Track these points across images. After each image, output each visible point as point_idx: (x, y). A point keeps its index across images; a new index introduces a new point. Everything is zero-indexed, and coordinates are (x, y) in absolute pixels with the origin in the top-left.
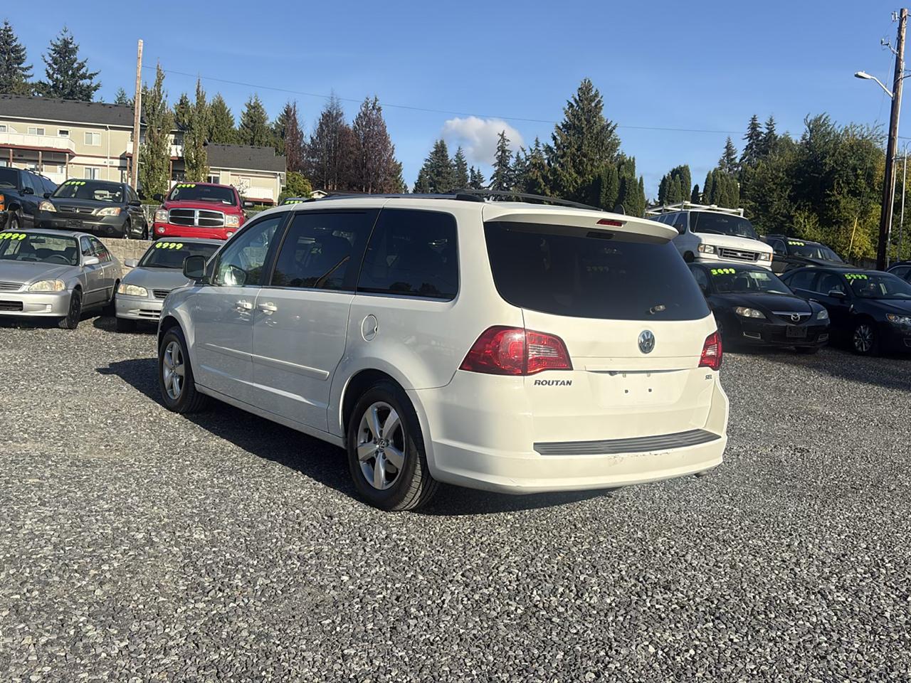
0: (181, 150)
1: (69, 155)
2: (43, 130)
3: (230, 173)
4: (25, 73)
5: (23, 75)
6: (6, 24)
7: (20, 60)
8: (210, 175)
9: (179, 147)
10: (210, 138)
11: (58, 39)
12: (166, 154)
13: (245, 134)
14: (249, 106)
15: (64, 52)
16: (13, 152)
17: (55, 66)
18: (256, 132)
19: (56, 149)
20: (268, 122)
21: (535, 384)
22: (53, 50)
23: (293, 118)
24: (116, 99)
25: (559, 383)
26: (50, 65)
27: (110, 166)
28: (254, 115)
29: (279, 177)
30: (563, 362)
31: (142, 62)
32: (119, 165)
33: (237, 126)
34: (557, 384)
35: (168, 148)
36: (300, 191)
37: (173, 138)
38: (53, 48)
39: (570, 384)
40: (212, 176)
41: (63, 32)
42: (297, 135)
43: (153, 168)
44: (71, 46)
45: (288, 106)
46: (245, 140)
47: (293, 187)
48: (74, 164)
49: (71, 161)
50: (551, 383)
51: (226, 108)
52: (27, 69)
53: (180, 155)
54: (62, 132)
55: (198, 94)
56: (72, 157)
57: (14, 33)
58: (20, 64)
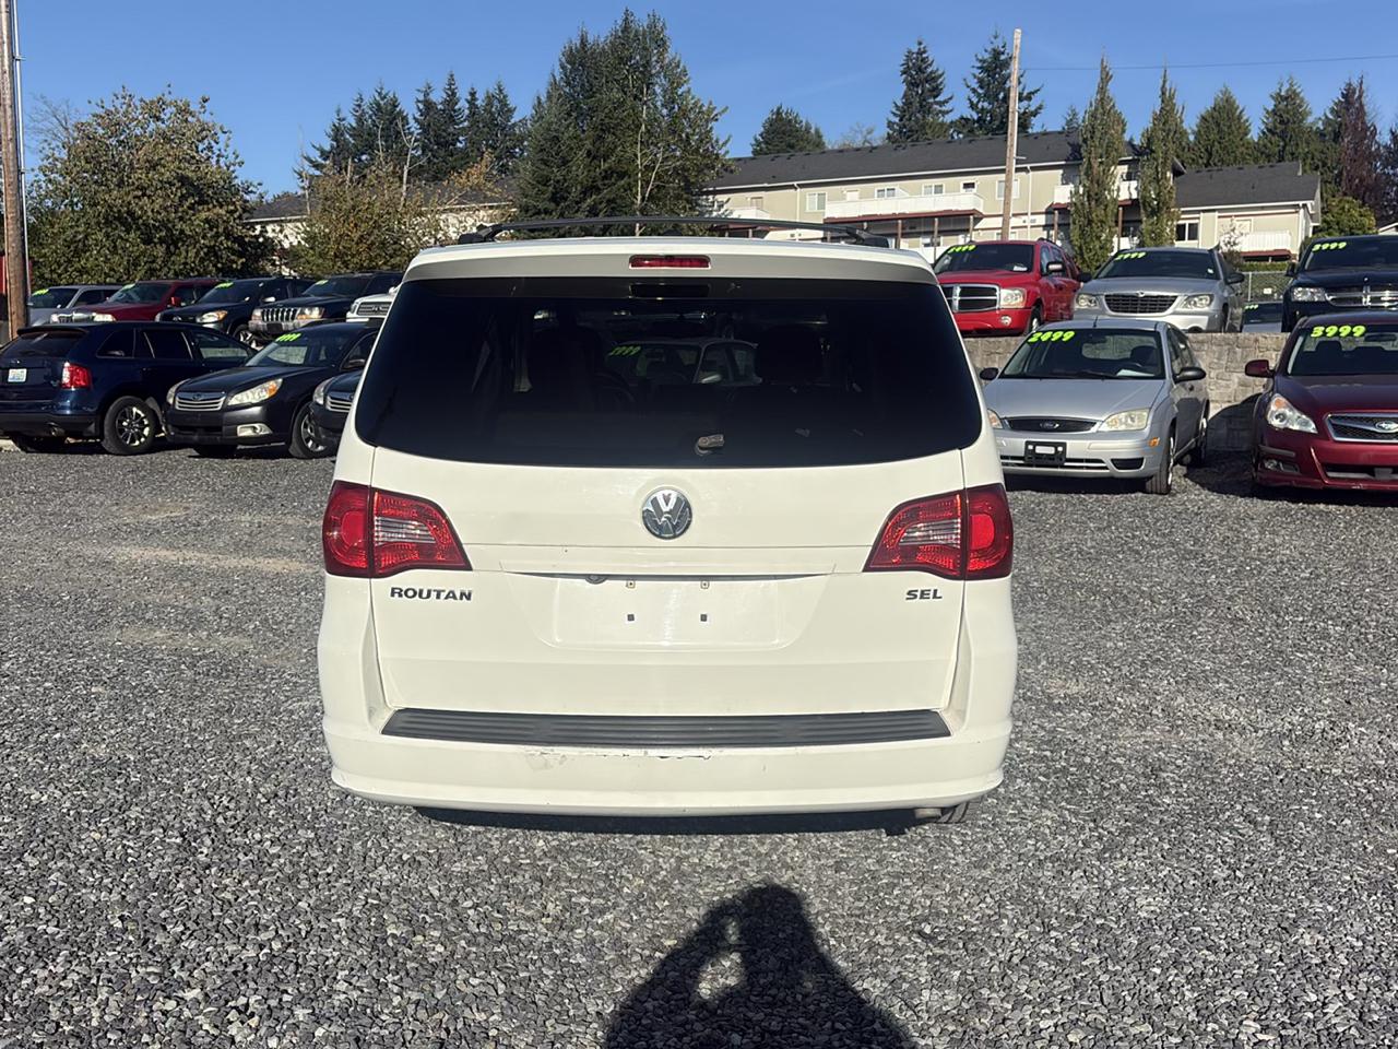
0: (1136, 189)
1: (975, 219)
2: (941, 186)
3: (1217, 214)
4: (944, 108)
5: (940, 111)
6: (920, 44)
7: (936, 91)
8: (1181, 222)
9: (1134, 184)
10: (1208, 161)
11: (986, 51)
12: (1112, 197)
13: (1269, 145)
14: (1279, 98)
15: (994, 69)
16: (903, 224)
17: (980, 91)
18: (1287, 140)
19: (957, 211)
20: (1310, 119)
21: (393, 595)
22: (979, 68)
23: (1357, 105)
24: (1064, 122)
25: (443, 595)
26: (974, 91)
27: (1032, 227)
28: (1287, 111)
29: (1302, 211)
30: (445, 551)
31: (1019, 63)
32: (1043, 223)
33: (1254, 134)
34: (438, 597)
35: (1116, 188)
36: (1351, 228)
37: (1126, 171)
38: (979, 65)
39: (468, 598)
40: (1187, 222)
41: (993, 39)
42: (1365, 132)
43: (1090, 222)
44: (1002, 57)
45: (1350, 84)
46: (1268, 156)
47: (1338, 224)
48: (983, 229)
49: (976, 227)
50: (425, 595)
51: (1238, 107)
52: (946, 101)
53: (1135, 196)
54: (967, 186)
55: (1163, 93)
56: (977, 220)
57: (930, 55)
58: (937, 96)
